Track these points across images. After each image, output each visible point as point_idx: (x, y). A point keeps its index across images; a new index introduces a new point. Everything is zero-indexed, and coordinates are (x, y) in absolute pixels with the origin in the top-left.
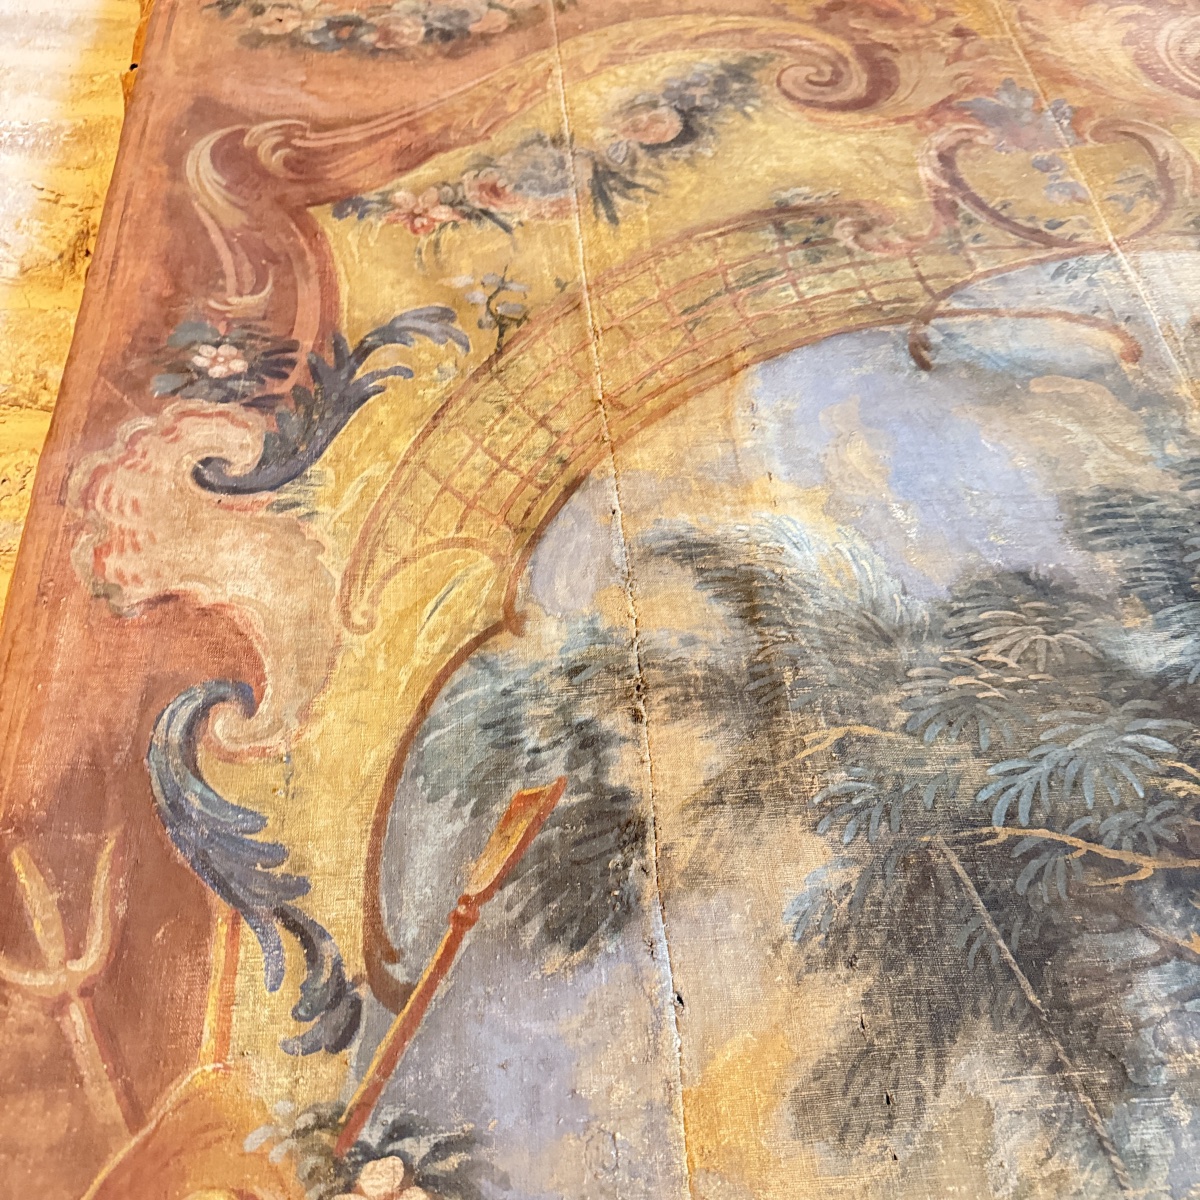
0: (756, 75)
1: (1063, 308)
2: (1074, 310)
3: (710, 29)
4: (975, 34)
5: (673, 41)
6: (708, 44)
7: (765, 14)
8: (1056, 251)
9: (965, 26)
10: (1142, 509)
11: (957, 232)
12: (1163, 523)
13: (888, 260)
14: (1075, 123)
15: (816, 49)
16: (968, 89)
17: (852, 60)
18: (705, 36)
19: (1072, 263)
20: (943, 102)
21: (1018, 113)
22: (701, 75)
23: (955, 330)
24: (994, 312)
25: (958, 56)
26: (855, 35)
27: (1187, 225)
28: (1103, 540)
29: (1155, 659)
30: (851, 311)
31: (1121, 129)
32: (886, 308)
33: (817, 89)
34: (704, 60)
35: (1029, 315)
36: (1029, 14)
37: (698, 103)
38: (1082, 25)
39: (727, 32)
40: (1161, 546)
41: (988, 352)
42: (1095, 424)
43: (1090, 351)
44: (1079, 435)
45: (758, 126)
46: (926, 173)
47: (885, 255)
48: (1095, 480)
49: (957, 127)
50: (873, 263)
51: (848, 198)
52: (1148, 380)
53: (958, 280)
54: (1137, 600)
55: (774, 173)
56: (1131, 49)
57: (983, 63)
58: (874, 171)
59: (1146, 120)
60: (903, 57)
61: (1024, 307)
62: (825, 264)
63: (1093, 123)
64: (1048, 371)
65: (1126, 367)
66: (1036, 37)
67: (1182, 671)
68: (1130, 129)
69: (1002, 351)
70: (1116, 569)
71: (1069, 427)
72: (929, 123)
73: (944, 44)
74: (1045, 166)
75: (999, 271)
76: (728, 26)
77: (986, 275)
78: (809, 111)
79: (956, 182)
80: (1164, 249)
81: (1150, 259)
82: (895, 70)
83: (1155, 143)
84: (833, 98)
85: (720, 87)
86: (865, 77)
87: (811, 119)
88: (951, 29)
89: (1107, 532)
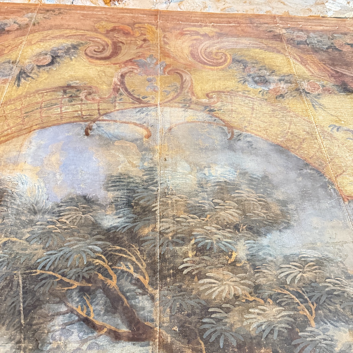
0: (79, 48)
1: (135, 121)
2: (138, 122)
3: (73, 34)
4: (149, 41)
5: (61, 36)
6: (70, 38)
7: (92, 31)
8: (142, 105)
9: (147, 38)
10: (128, 180)
11: (116, 97)
12: (133, 185)
13: (92, 104)
14: (165, 68)
15: (101, 42)
16: (139, 57)
17: (110, 45)
18: (71, 36)
19: (144, 109)
20: (130, 59)
21: (150, 64)
22: (64, 47)
23: (101, 125)
24: (115, 121)
25: (141, 47)
26: (115, 39)
27: (182, 100)
28: (112, 188)
29: (110, 224)
30: (74, 117)
31: (176, 71)
32: (84, 117)
33: (95, 53)
34: (67, 43)
35: (125, 123)
36: (167, 36)
37: (59, 55)
38: (180, 41)
39: (78, 35)
40: (128, 191)
41: (107, 132)
42: (128, 155)
43: (137, 134)
44: (122, 157)
45: (73, 62)
46: (115, 80)
47: (91, 102)
48: (120, 171)
49: (130, 67)
50: (87, 104)
51: (89, 85)
52: (149, 144)
53: (109, 111)
54: (114, 206)
55: (71, 76)
56: (191, 48)
57: (147, 49)
58: (100, 78)
59: (185, 69)
60: (125, 46)
61: (124, 120)
62: (73, 103)
63: (170, 69)
64: (122, 139)
65: (144, 139)
66: (166, 43)
67: (116, 227)
68: (179, 72)
69: (112, 132)
70: (112, 197)
71: (120, 155)
72: (123, 65)
73: (138, 43)
74: (149, 80)
75: (122, 109)
76: (79, 33)
77: (118, 110)
78: (90, 59)
79: (122, 83)
80: (172, 107)
81: (167, 109)
82: (121, 49)
83: (184, 76)
84: (103, 55)
85: (67, 51)
86: (111, 51)
87: (90, 62)
88: (142, 39)
89: (115, 186)
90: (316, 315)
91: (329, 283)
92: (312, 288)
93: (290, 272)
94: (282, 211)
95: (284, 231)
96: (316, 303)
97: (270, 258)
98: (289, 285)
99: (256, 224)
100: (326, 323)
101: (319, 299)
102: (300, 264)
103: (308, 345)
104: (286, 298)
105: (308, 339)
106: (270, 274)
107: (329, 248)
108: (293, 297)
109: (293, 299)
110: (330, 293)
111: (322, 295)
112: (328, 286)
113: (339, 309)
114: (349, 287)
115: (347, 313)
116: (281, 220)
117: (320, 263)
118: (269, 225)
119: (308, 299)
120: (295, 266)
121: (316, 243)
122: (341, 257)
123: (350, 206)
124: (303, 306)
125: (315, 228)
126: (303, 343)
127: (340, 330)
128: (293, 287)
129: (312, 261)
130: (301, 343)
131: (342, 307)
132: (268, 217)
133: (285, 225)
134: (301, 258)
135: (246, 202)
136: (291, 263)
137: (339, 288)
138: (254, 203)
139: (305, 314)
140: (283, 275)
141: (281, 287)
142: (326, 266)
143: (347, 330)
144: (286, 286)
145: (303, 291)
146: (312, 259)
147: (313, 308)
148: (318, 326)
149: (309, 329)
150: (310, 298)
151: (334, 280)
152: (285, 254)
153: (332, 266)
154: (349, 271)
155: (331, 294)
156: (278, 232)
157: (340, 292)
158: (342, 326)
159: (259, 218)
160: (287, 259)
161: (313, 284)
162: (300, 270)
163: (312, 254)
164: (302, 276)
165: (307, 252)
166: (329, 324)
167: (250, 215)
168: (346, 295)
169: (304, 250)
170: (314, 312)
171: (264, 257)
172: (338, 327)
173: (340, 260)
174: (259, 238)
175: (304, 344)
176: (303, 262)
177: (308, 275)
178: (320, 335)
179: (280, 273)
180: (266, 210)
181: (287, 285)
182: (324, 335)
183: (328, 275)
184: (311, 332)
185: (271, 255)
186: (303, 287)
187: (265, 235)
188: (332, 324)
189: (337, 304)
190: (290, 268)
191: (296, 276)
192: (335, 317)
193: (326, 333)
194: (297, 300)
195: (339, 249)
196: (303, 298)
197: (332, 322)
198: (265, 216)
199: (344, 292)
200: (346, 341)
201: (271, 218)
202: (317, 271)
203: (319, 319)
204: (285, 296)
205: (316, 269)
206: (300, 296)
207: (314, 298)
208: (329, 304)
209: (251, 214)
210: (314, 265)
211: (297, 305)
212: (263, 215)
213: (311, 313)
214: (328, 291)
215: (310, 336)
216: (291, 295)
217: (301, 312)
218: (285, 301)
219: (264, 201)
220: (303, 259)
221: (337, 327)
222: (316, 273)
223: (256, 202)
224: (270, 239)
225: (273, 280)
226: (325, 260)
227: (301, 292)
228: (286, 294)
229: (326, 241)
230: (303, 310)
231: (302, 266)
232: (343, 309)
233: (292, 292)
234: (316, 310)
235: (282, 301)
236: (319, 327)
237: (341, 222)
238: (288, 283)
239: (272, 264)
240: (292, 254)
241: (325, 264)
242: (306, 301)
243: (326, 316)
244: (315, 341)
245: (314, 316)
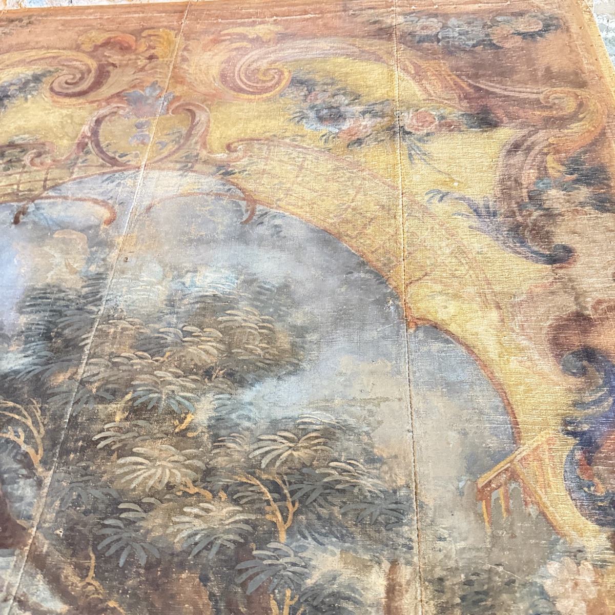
0: (44, 79)
1: (95, 197)
2: (100, 198)
3: (43, 56)
4: (157, 58)
5: (22, 62)
6: (34, 65)
7: (70, 49)
8: (115, 168)
9: (156, 54)
10: (57, 296)
11: (78, 158)
12: (62, 303)
13: (38, 171)
14: (171, 103)
15: (80, 66)
16: (135, 86)
17: (93, 71)
18: (35, 60)
19: (117, 175)
20: (119, 93)
21: (147, 98)
22: (20, 80)
23: (43, 206)
24: (66, 198)
25: (142, 69)
26: (103, 59)
27: (182, 158)
28: (29, 309)
29: (9, 367)
30: (4, 195)
31: (187, 108)
32: (20, 194)
33: (67, 86)
34: (27, 72)
35: (80, 200)
36: (189, 48)
37: (9, 93)
38: (209, 53)
39: (47, 58)
40: (51, 314)
41: (48, 217)
42: (68, 254)
43: (92, 218)
44: (58, 258)
45: (29, 104)
46: (86, 129)
47: (38, 168)
48: (49, 281)
49: (115, 105)
50: (30, 172)
51: (42, 141)
52: (107, 234)
53: (61, 181)
54: (23, 338)
55: (19, 128)
56: (224, 65)
57: (151, 73)
58: (63, 127)
59: (203, 103)
60: (116, 70)
61: (79, 196)
62: (9, 172)
63: (178, 104)
64: (67, 228)
65: (103, 226)
66: (184, 60)
67: (17, 372)
68: (191, 108)
69: (55, 216)
70: (25, 323)
71: (56, 255)
72: (104, 104)
73: (139, 63)
74: (139, 126)
75: (81, 178)
76: (49, 55)
77: (75, 179)
78: (56, 98)
79: (95, 133)
80: (163, 169)
81: (155, 174)
82: (109, 76)
83: (197, 115)
84: (77, 89)
85: (24, 87)
86: (92, 80)
87: (54, 101)
88: (148, 56)
89: (34, 305)
90: (293, 522)
91: (334, 468)
92: (300, 477)
93: (272, 447)
94: (293, 345)
95: (285, 378)
96: (300, 502)
97: (247, 424)
98: (264, 470)
99: (243, 367)
100: (305, 537)
101: (307, 495)
102: (294, 434)
103: (263, 571)
104: (252, 491)
105: (265, 562)
106: (238, 451)
107: (353, 409)
108: (265, 490)
109: (263, 493)
110: (329, 486)
111: (314, 489)
112: (329, 475)
113: (337, 515)
114: (366, 477)
115: (347, 522)
116: (287, 360)
117: (329, 434)
118: (263, 369)
119: (288, 495)
120: (285, 438)
121: (333, 400)
122: (369, 425)
123: (415, 336)
124: (275, 506)
125: (341, 374)
126: (254, 567)
127: (325, 551)
128: (270, 474)
129: (316, 430)
130: (251, 568)
131: (342, 511)
132: (267, 356)
133: (291, 368)
134: (299, 424)
135: (239, 330)
136: (279, 433)
137: (348, 478)
138: (252, 331)
139: (274, 520)
140: (258, 452)
141: (249, 473)
142: (337, 439)
143: (338, 551)
144: (257, 471)
145: (284, 482)
146: (317, 427)
147: (291, 510)
148: (289, 541)
149: (273, 545)
150: (292, 493)
151: (343, 464)
152: (273, 418)
153: (349, 440)
154: (375, 450)
155: (331, 488)
156: (275, 381)
157: (347, 485)
158: (332, 544)
159: (251, 357)
160: (274, 425)
161: (304, 470)
162: (291, 445)
163: (320, 418)
164: (291, 454)
165: (313, 415)
166: (310, 539)
167: (238, 352)
168: (356, 490)
169: (309, 412)
170: (290, 517)
171: (238, 421)
172: (324, 545)
173: (366, 429)
174: (240, 391)
175: (255, 570)
176: (301, 431)
177: (301, 454)
178: (289, 556)
179: (255, 450)
180: (268, 343)
181: (260, 469)
182: (295, 556)
183: (336, 455)
184: (276, 549)
185: (249, 419)
186: (286, 474)
187: (252, 385)
188: (315, 539)
189: (334, 505)
190: (275, 441)
191: (279, 455)
192: (324, 527)
193: (300, 554)
194: (269, 496)
195: (370, 411)
196: (279, 493)
197: (316, 535)
198: (262, 353)
199: (354, 486)
200: (330, 568)
201: (271, 357)
202: (319, 447)
203: (295, 529)
204: (251, 489)
205: (319, 444)
206: (275, 488)
207: (299, 494)
208: (321, 506)
209: (240, 351)
210: (317, 438)
211: (265, 504)
212: (259, 351)
213: (285, 519)
214: (327, 482)
215: (270, 557)
216: (262, 486)
217: (268, 517)
218: (247, 496)
219: (270, 329)
220: (301, 427)
221: (322, 544)
222: (316, 451)
223: (256, 329)
224: (259, 391)
225: (239, 461)
226: (340, 429)
227: (280, 482)
228: (253, 485)
229: (353, 396)
230: (273, 513)
231: (296, 438)
232: (344, 514)
233: (264, 482)
234: (295, 514)
235: (243, 497)
236: (291, 543)
237: (389, 364)
238: (263, 466)
239: (247, 433)
240: (286, 418)
241: (338, 435)
242: (284, 498)
243: (309, 526)
244: (277, 565)
245: (289, 523)
